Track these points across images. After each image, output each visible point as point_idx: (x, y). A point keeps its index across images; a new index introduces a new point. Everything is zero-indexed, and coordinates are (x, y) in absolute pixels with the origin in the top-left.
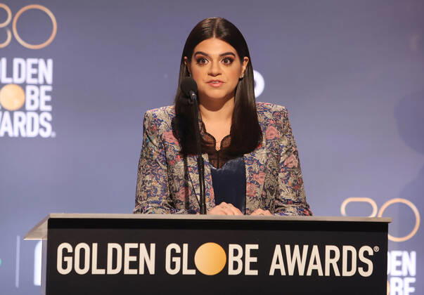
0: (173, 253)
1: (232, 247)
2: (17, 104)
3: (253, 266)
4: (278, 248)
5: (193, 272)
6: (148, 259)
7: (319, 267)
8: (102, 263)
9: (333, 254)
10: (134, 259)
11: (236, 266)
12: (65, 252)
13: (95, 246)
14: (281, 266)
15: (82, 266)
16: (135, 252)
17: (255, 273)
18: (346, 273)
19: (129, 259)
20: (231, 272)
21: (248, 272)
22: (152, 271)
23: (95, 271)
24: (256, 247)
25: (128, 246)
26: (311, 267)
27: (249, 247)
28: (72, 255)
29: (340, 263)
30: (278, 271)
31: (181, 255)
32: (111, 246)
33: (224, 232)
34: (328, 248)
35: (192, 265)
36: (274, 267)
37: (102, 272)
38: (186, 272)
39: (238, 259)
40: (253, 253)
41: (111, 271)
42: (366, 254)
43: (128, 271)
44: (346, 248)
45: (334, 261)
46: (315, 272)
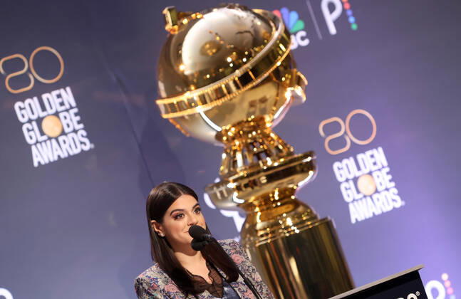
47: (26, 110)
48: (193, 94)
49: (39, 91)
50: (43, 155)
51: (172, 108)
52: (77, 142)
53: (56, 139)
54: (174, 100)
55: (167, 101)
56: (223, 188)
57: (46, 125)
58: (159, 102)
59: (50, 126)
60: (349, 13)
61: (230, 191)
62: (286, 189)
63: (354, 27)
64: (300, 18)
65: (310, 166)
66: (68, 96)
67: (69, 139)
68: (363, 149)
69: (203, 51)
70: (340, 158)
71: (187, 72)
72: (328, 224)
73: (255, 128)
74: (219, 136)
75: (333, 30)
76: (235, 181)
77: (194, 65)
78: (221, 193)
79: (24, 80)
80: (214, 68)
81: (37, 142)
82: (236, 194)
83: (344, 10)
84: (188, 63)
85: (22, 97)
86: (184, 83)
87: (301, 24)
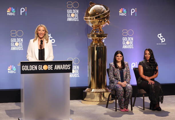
0: (40, 67)
1: (49, 65)
2: (18, 45)
3: (52, 68)
4: (56, 65)
6: (36, 68)
7: (62, 68)
8: (29, 69)
9: (64, 66)
11: (49, 68)
12: (23, 67)
13: (28, 66)
14: (56, 68)
15: (26, 69)
16: (34, 67)
17: (52, 69)
18: (66, 69)
19: (33, 68)
20: (49, 69)
21: (51, 69)
22: (37, 70)
23: (28, 70)
24: (52, 65)
25: (33, 66)
26: (61, 68)
27: (51, 65)
29: (65, 67)
31: (41, 67)
32: (30, 66)
33: (47, 63)
34: (63, 65)
35: (43, 68)
36: (55, 68)
37: (29, 70)
38: (42, 69)
39: (50, 67)
40: (52, 66)
41: (30, 70)
42: (69, 66)
43: (33, 70)
44: (66, 65)
46: (61, 69)
48: (89, 17)
49: (72, 9)
50: (69, 19)
51: (85, 19)
52: (76, 19)
53: (73, 18)
54: (86, 18)
56: (89, 35)
57: (72, 15)
58: (84, 17)
61: (90, 36)
62: (100, 39)
63: (136, 15)
64: (126, 11)
65: (106, 36)
66: (78, 11)
68: (130, 37)
69: (93, 11)
70: (124, 37)
71: (89, 13)
72: (105, 47)
73: (98, 27)
74: (92, 26)
75: (132, 15)
77: (91, 12)
79: (71, 6)
81: (69, 17)
83: (135, 12)
86: (88, 15)
87: (126, 12)
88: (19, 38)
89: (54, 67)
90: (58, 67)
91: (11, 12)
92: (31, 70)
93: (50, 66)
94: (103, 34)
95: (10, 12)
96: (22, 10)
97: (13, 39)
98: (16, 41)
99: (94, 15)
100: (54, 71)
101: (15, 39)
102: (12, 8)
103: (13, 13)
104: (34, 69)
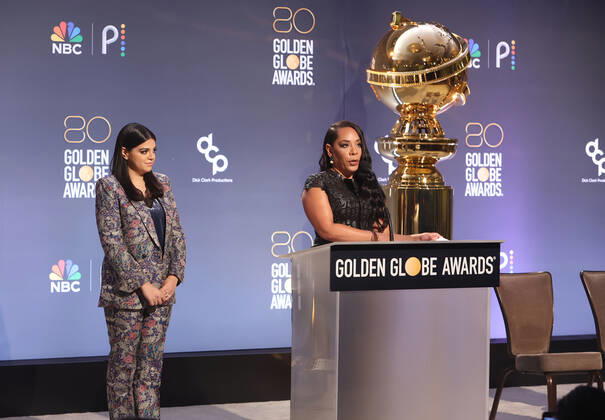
0: (395, 264)
1: (424, 259)
3: (434, 270)
4: (446, 259)
5: (404, 274)
6: (381, 268)
7: (467, 269)
8: (358, 272)
9: (473, 261)
10: (374, 267)
11: (425, 271)
12: (340, 265)
13: (355, 260)
14: (448, 270)
15: (348, 273)
16: (375, 264)
17: (435, 274)
18: (480, 273)
19: (372, 267)
20: (424, 274)
21: (432, 274)
22: (384, 275)
23: (355, 275)
24: (435, 259)
25: (372, 260)
26: (463, 269)
27: (432, 259)
28: (343, 266)
29: (477, 267)
30: (446, 272)
31: (398, 265)
32: (363, 260)
33: (420, 251)
34: (471, 258)
35: (404, 271)
36: (444, 270)
37: (358, 275)
38: (401, 274)
39: (427, 266)
40: (434, 262)
41: (363, 275)
42: (489, 260)
43: (372, 275)
44: (480, 258)
45: (474, 266)
46: (465, 272)
47: (280, 45)
48: (393, 74)
49: (293, 36)
50: (281, 78)
51: (376, 79)
52: (304, 79)
53: (293, 71)
54: (379, 73)
55: (373, 72)
56: (389, 143)
57: (289, 59)
58: (369, 71)
59: (292, 62)
60: (513, 58)
61: (393, 146)
62: (430, 158)
63: (513, 68)
64: (480, 49)
65: (452, 149)
66: (310, 46)
67: (300, 74)
68: (489, 150)
69: (409, 48)
70: (472, 151)
71: (394, 58)
72: (450, 191)
73: (425, 111)
74: (399, 108)
75: (498, 65)
76: (399, 141)
77: (401, 55)
78: (387, 145)
79: (286, 26)
80: (412, 62)
81: (280, 69)
82: (396, 150)
83: (510, 55)
84: (396, 53)
85: (281, 37)
86: (389, 64)
87: (478, 54)
88: (94, 147)
89: (439, 265)
90: (454, 266)
91: (67, 39)
92: (366, 275)
93: (427, 259)
94: (446, 141)
95: (64, 42)
96: (110, 36)
97: (72, 150)
98: (85, 160)
99: (414, 63)
100: (441, 281)
101: (80, 153)
102: (71, 24)
103: (73, 44)
104: (375, 271)
